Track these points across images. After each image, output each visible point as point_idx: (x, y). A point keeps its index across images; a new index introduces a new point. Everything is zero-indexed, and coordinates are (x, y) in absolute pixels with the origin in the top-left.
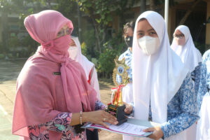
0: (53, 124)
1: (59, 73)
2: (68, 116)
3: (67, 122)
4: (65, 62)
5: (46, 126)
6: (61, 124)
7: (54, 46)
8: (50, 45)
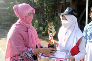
0: (26, 53)
1: (27, 32)
2: (33, 50)
3: (32, 52)
4: (30, 27)
5: (22, 54)
6: (29, 53)
7: (25, 19)
8: (23, 19)
